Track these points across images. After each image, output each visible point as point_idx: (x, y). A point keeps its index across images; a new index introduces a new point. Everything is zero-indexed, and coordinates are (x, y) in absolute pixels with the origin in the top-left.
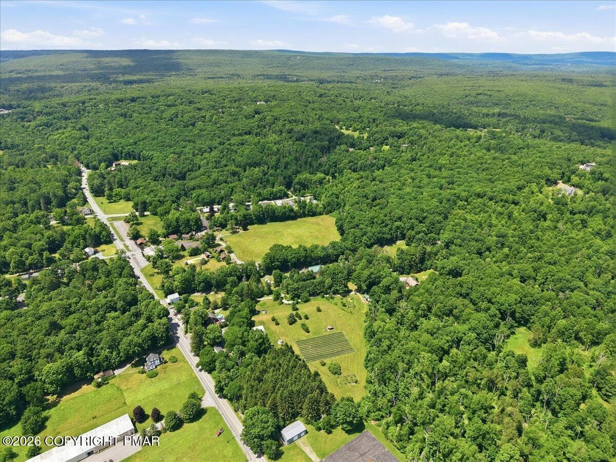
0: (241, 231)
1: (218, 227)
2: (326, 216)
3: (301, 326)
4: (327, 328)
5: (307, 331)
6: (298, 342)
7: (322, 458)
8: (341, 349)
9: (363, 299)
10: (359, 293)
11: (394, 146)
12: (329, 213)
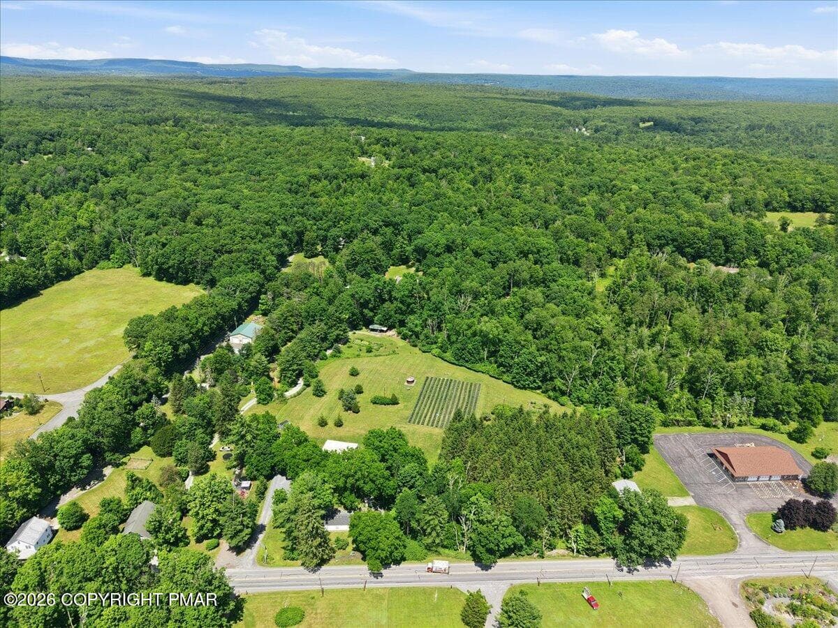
2: (95, 271)
3: (375, 403)
4: (406, 383)
5: (394, 402)
6: (413, 420)
7: (688, 495)
8: (465, 392)
9: (373, 334)
10: (356, 330)
11: (72, 151)
12: (93, 265)
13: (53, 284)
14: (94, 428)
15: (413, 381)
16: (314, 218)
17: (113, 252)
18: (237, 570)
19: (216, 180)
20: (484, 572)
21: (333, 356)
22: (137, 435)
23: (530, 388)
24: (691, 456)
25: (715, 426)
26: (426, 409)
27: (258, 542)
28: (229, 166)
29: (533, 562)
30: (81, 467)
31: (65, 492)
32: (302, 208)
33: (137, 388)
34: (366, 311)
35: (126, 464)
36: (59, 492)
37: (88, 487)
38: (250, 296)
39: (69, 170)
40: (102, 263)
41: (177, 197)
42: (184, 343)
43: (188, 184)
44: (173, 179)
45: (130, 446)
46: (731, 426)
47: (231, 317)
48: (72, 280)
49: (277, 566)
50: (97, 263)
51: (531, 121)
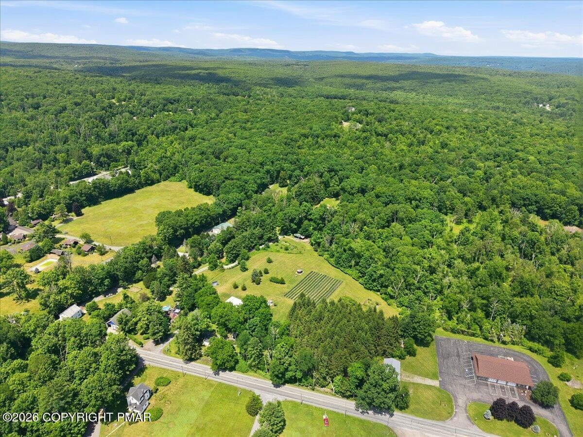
0: (75, 218)
1: (37, 219)
2: (167, 182)
3: (271, 281)
4: (297, 273)
5: (282, 282)
6: (286, 296)
7: (437, 379)
8: (330, 284)
9: (295, 239)
10: (286, 235)
11: (180, 111)
12: (167, 178)
13: (143, 187)
14: (116, 266)
15: (302, 272)
16: (291, 163)
17: (178, 172)
18: (151, 353)
19: (247, 134)
20: (275, 388)
21: (264, 249)
22: (139, 274)
23: (374, 290)
24: (458, 356)
25: (492, 341)
26: (299, 291)
27: (168, 342)
28: (258, 125)
29: (307, 391)
30: (105, 285)
31: (97, 296)
32: (286, 155)
33: (147, 250)
34: (292, 225)
35: (129, 288)
36: (94, 296)
37: (107, 296)
38: (232, 207)
39: (173, 122)
40: (172, 178)
41: (222, 143)
42: (182, 229)
43: (230, 135)
44: (225, 131)
45: (133, 279)
46: (504, 343)
47: (217, 218)
48: (154, 186)
49: (171, 356)
50: (169, 177)
51: (503, 97)
